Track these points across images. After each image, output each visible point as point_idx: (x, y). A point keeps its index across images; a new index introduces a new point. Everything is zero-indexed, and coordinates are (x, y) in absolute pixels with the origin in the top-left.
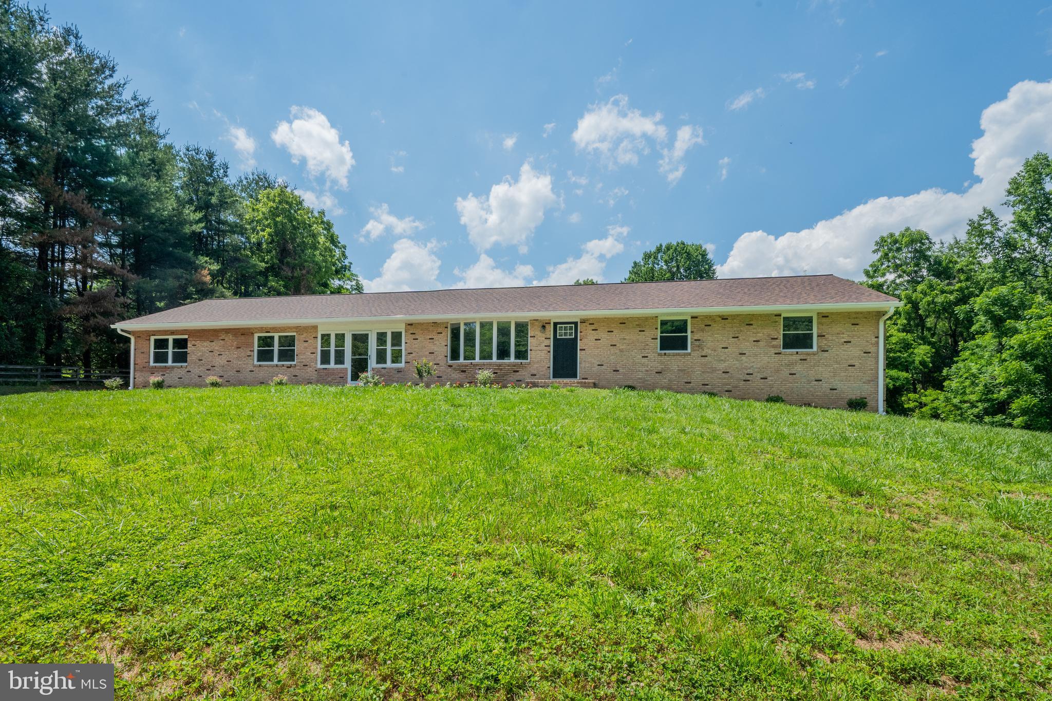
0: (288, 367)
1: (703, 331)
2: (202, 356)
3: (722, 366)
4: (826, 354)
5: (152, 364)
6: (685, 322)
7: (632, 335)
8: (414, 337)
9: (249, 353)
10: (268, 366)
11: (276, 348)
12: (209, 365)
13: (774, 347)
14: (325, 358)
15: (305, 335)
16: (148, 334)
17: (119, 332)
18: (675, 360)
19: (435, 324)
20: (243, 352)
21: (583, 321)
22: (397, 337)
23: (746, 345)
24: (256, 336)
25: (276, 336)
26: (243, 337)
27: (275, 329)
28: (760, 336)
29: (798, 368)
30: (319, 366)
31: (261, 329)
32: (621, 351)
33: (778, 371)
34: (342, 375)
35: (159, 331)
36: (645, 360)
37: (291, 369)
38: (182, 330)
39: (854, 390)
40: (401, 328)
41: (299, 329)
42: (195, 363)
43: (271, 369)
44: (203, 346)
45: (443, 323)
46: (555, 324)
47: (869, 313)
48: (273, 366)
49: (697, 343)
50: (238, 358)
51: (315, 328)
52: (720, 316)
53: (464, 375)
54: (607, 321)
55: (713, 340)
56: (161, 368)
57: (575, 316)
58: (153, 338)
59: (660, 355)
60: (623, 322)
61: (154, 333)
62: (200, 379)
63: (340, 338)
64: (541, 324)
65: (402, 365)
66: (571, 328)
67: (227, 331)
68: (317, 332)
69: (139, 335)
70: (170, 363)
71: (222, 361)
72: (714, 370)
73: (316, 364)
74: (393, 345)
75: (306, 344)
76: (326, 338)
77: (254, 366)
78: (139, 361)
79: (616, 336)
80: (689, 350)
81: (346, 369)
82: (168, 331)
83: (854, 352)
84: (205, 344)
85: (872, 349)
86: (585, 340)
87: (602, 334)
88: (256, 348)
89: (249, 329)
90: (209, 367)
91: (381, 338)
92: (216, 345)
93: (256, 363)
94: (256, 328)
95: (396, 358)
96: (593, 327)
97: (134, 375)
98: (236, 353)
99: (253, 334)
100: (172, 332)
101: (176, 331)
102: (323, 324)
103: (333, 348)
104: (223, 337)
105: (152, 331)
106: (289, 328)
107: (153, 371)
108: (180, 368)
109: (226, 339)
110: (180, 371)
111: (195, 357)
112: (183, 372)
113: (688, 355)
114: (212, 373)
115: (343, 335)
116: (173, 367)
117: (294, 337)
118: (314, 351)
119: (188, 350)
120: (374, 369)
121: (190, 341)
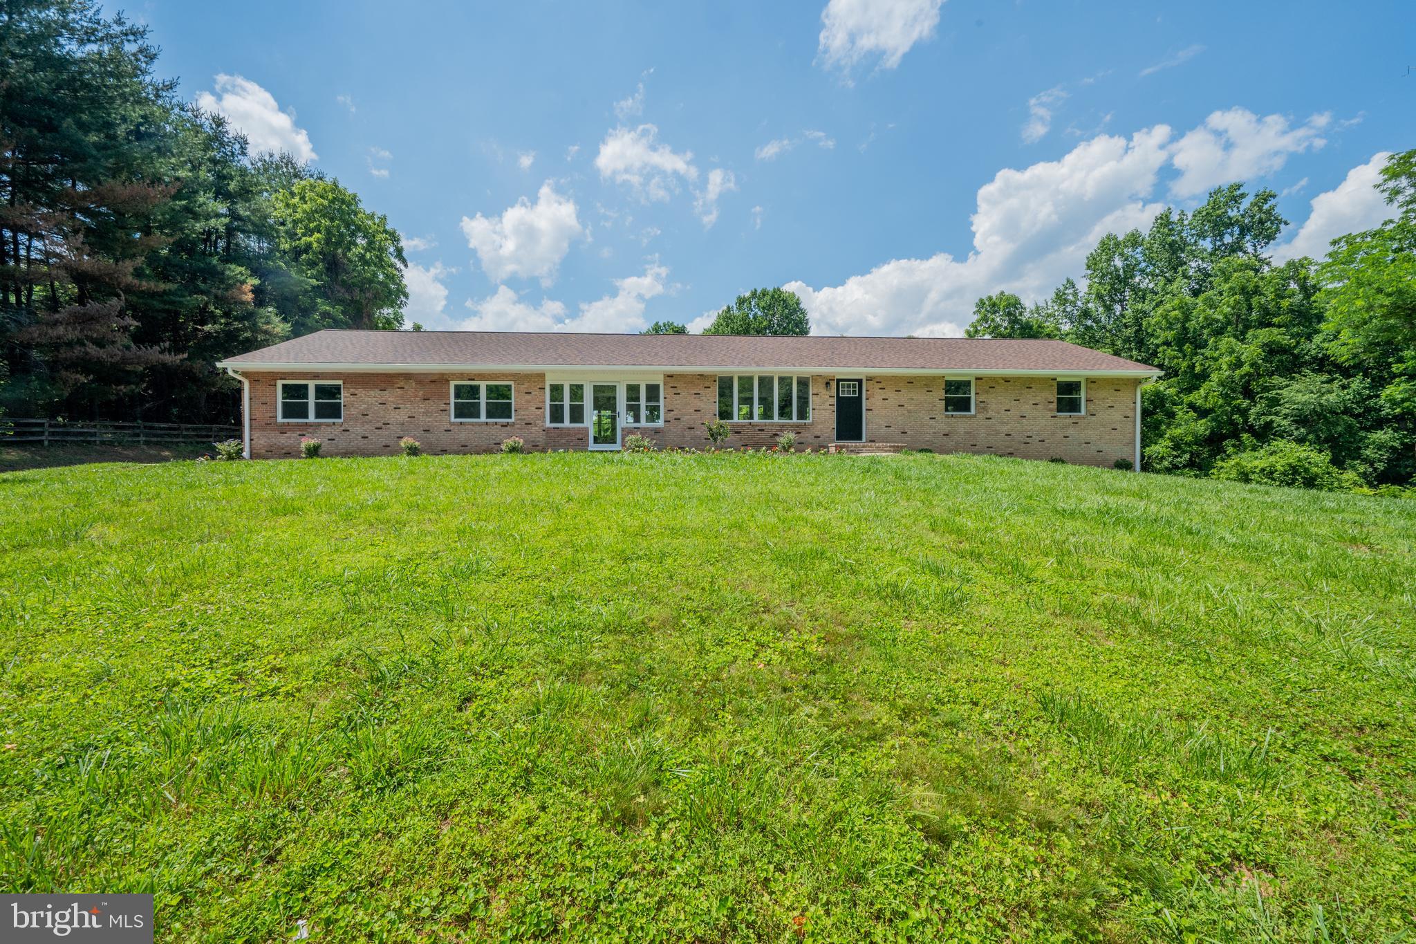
0: (503, 425)
1: (987, 392)
2: (367, 409)
3: (1005, 429)
4: (1093, 418)
5: (280, 419)
6: (969, 382)
7: (919, 395)
8: (675, 391)
9: (443, 407)
10: (472, 424)
11: (483, 401)
12: (378, 421)
13: (1050, 410)
14: (557, 415)
15: (526, 385)
16: (272, 377)
17: (231, 373)
18: (961, 423)
19: (702, 376)
20: (432, 405)
21: (869, 379)
22: (653, 391)
23: (1026, 408)
24: (453, 384)
25: (483, 385)
26: (432, 385)
27: (482, 376)
28: (1038, 400)
29: (1071, 431)
30: (548, 424)
31: (461, 376)
32: (909, 412)
33: (1053, 434)
34: (580, 437)
35: (292, 373)
36: (932, 422)
37: (508, 428)
38: (333, 374)
39: (1117, 451)
40: (659, 380)
41: (519, 377)
42: (356, 419)
43: (477, 429)
44: (369, 396)
45: (711, 376)
46: (838, 381)
47: (1128, 379)
48: (480, 424)
49: (982, 405)
50: (426, 413)
51: (541, 376)
52: (1002, 379)
53: (738, 436)
54: (895, 379)
55: (998, 401)
56: (298, 425)
57: (860, 373)
58: (280, 383)
59: (947, 416)
60: (911, 381)
61: (283, 376)
62: (365, 439)
63: (577, 391)
64: (825, 381)
65: (660, 424)
66: (854, 386)
67: (407, 376)
68: (544, 381)
69: (255, 377)
70: (312, 418)
71: (402, 416)
72: (998, 433)
73: (544, 422)
74: (648, 400)
75: (528, 397)
76: (556, 390)
77: (452, 424)
78: (258, 415)
79: (904, 396)
80: (973, 412)
81: (587, 429)
82: (308, 373)
83: (1116, 416)
84: (372, 393)
85: (1130, 414)
86: (872, 400)
87: (890, 394)
88: (452, 400)
89: (443, 374)
90: (380, 424)
91: (633, 391)
92: (390, 396)
93: (453, 419)
94: (452, 374)
95: (653, 416)
96: (880, 386)
97: (251, 435)
98: (422, 407)
99: (448, 381)
100: (316, 376)
101: (322, 373)
102: (553, 371)
103: (567, 403)
104: (402, 384)
105: (278, 373)
106: (503, 375)
107: (283, 429)
108: (328, 425)
109: (406, 387)
110: (329, 429)
111: (353, 411)
112: (336, 431)
113: (971, 417)
114: (384, 432)
115: (580, 387)
116: (319, 425)
117: (509, 387)
118: (540, 405)
119: (342, 401)
120: (623, 429)
121: (344, 388)
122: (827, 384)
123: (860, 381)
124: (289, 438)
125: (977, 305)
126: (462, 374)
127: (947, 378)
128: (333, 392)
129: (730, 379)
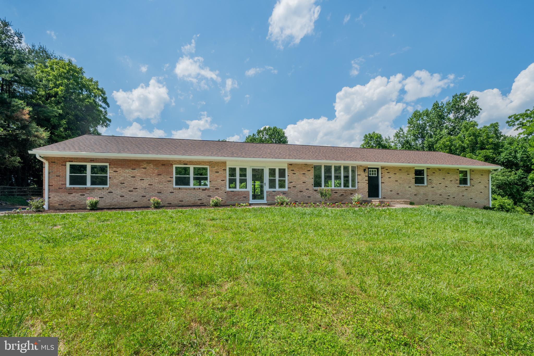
0: (203, 190)
1: (432, 175)
2: (124, 180)
3: (439, 192)
4: (473, 187)
5: (68, 185)
6: (423, 170)
7: (404, 176)
8: (293, 172)
9: (169, 179)
10: (186, 189)
11: (192, 175)
12: (131, 187)
13: (457, 183)
14: (232, 184)
15: (216, 168)
16: (62, 161)
17: (38, 157)
18: (422, 189)
19: (306, 165)
20: (164, 178)
21: (382, 168)
22: (282, 173)
23: (448, 183)
24: (174, 166)
25: (192, 168)
26: (163, 167)
27: (192, 163)
28: (452, 179)
29: (465, 193)
30: (228, 189)
31: (180, 162)
32: (400, 184)
33: (458, 194)
34: (245, 196)
36: (410, 189)
37: (206, 191)
38: (103, 159)
39: (483, 202)
40: (285, 166)
41: (211, 163)
42: (117, 186)
43: (189, 191)
44: (125, 173)
45: (311, 165)
46: (369, 168)
47: (486, 170)
48: (190, 189)
49: (430, 181)
50: (159, 183)
51: (224, 163)
52: (438, 169)
54: (394, 168)
55: (436, 179)
56: (80, 189)
57: (378, 165)
58: (68, 164)
59: (416, 186)
60: (400, 169)
61: (71, 160)
62: (123, 198)
63: (243, 171)
64: (363, 168)
65: (286, 189)
66: (375, 171)
67: (149, 162)
68: (225, 166)
69: (52, 161)
70: (89, 185)
71: (145, 184)
72: (436, 194)
73: (226, 188)
74: (280, 177)
75: (217, 174)
76: (233, 171)
77: (174, 189)
78: (53, 183)
79: (398, 176)
80: (426, 184)
81: (248, 192)
82: (87, 159)
83: (482, 186)
84: (127, 171)
85: (487, 186)
86: (384, 178)
87: (392, 175)
88: (174, 175)
89: (169, 161)
90: (132, 189)
91: (272, 172)
92: (138, 172)
93: (174, 186)
94: (175, 161)
95: (282, 185)
96: (387, 171)
97: (49, 195)
98: (157, 179)
99: (172, 165)
100: (92, 160)
101: (96, 159)
102: (232, 161)
103: (238, 178)
104: (145, 166)
105: (67, 158)
106: (203, 162)
107: (70, 192)
108: (99, 189)
109: (148, 168)
110: (100, 191)
111: (115, 181)
112: (104, 193)
113: (426, 186)
114: (134, 193)
115: (245, 169)
116: (94, 189)
117: (206, 169)
118: (224, 179)
119: (108, 175)
120: (267, 192)
121: (109, 168)
122: (365, 170)
123: (378, 169)
124: (74, 197)
125: (364, 137)
126: (180, 161)
127: (416, 168)
128: (103, 169)
129: (320, 167)
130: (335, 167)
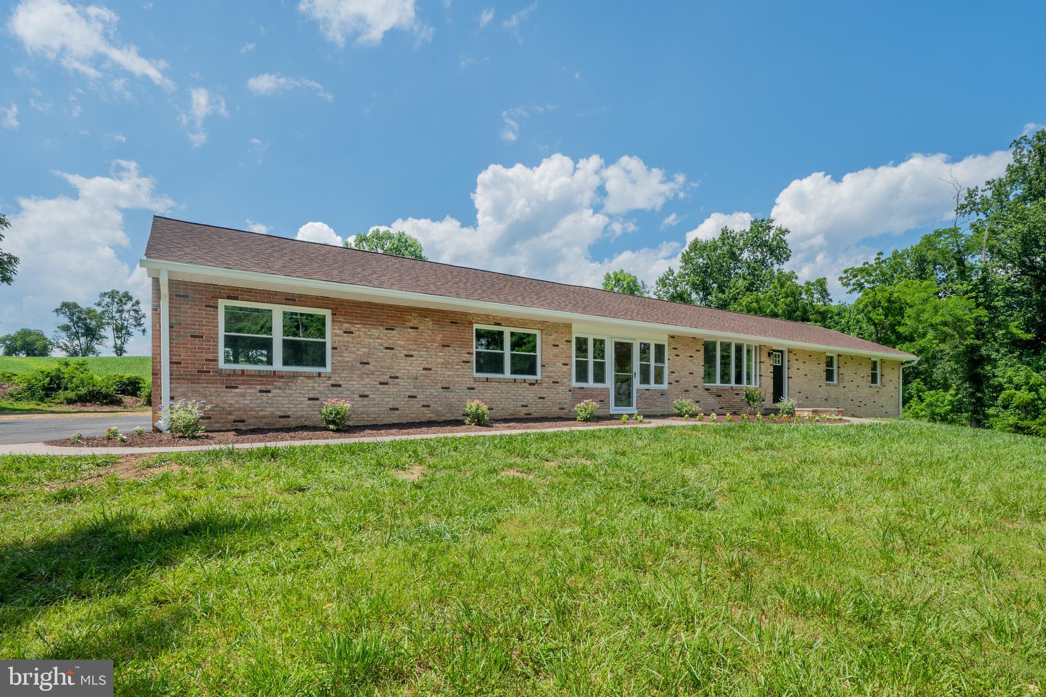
0: (531, 384)
2: (368, 355)
3: (851, 395)
4: (884, 388)
5: (223, 364)
6: (834, 358)
7: (814, 367)
8: (675, 352)
9: (464, 357)
11: (507, 351)
12: (384, 374)
13: (868, 382)
14: (582, 375)
15: (553, 335)
16: (212, 293)
18: (833, 390)
19: (694, 339)
20: (453, 355)
21: (790, 350)
22: (660, 352)
23: (859, 380)
24: (475, 327)
25: (508, 333)
26: (454, 327)
27: (510, 321)
28: (864, 373)
30: (575, 384)
31: (487, 318)
32: (810, 380)
34: (602, 398)
35: (250, 291)
36: (820, 389)
37: (536, 387)
38: (317, 298)
40: (664, 341)
41: (546, 326)
42: (352, 369)
43: (504, 387)
44: (370, 337)
45: (701, 339)
46: (774, 351)
47: (894, 361)
48: (507, 381)
49: (841, 376)
50: (445, 364)
51: (568, 326)
52: (851, 356)
53: (718, 399)
54: (803, 352)
55: (848, 373)
56: (257, 374)
57: (782, 345)
58: (222, 305)
59: (827, 384)
60: (811, 354)
61: (234, 293)
62: (365, 402)
63: (599, 345)
64: (768, 351)
65: (665, 386)
66: (779, 356)
67: (424, 312)
68: (570, 333)
69: (181, 292)
70: (278, 365)
71: (414, 367)
72: (848, 399)
73: (570, 380)
74: (656, 360)
75: (556, 350)
76: (581, 344)
77: (476, 380)
79: (808, 366)
80: (836, 382)
81: (607, 390)
82: (276, 293)
83: (892, 387)
84: (375, 332)
85: (897, 386)
86: (791, 369)
87: (801, 365)
88: (474, 349)
89: (466, 314)
90: (385, 378)
91: (645, 349)
92: (400, 338)
93: (475, 374)
94: (478, 315)
95: (659, 379)
96: (796, 357)
97: (170, 390)
98: (441, 356)
99: (471, 323)
100: (290, 299)
101: (301, 296)
102: (581, 322)
103: (591, 360)
104: (414, 323)
105: (223, 287)
106: (531, 321)
107: (231, 381)
108: (309, 377)
109: (421, 327)
110: (310, 383)
111: (348, 357)
112: (320, 387)
113: (834, 385)
114: (391, 389)
115: (602, 342)
116: (295, 376)
117: (534, 337)
118: (567, 361)
119: (328, 340)
120: (638, 391)
121: (333, 321)
122: (770, 354)
123: (782, 352)
124: (243, 395)
126: (487, 316)
127: (827, 354)
129: (714, 343)
130: (722, 344)
